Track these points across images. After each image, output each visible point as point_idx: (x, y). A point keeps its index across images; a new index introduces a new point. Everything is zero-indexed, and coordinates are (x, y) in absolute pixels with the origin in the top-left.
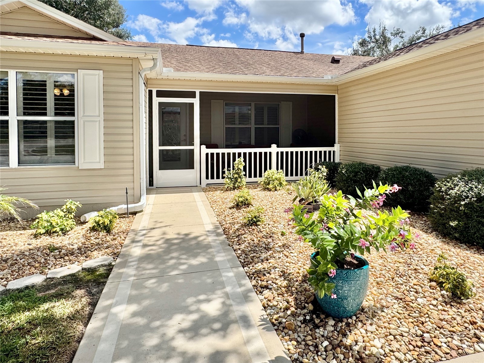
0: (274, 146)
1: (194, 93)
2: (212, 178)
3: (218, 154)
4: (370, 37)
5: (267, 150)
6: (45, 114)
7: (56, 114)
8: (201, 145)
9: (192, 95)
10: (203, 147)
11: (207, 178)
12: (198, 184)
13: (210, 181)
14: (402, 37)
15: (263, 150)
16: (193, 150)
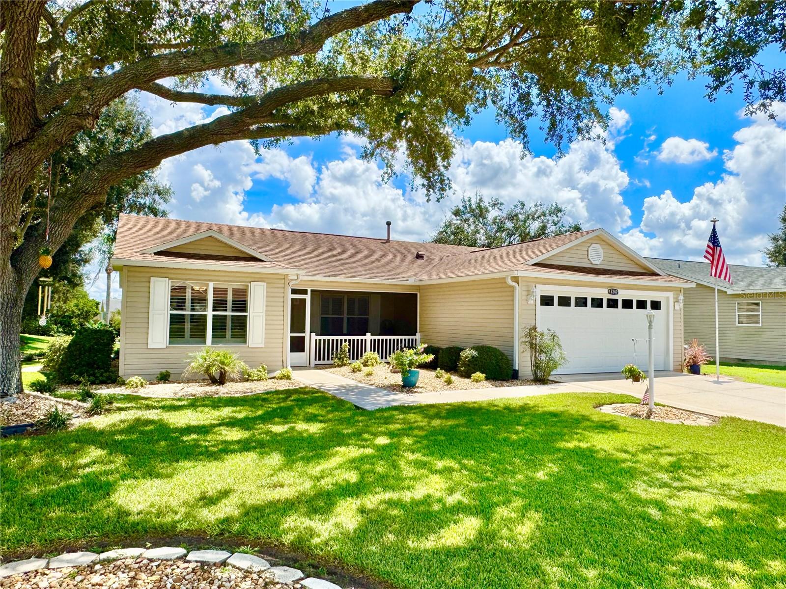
0: (368, 334)
1: (306, 290)
2: (320, 359)
3: (324, 340)
4: (465, 207)
5: (363, 337)
6: (226, 310)
7: (233, 311)
8: (311, 332)
9: (305, 292)
10: (313, 334)
11: (316, 360)
12: (308, 365)
13: (318, 362)
14: (501, 210)
15: (360, 337)
16: (304, 337)
